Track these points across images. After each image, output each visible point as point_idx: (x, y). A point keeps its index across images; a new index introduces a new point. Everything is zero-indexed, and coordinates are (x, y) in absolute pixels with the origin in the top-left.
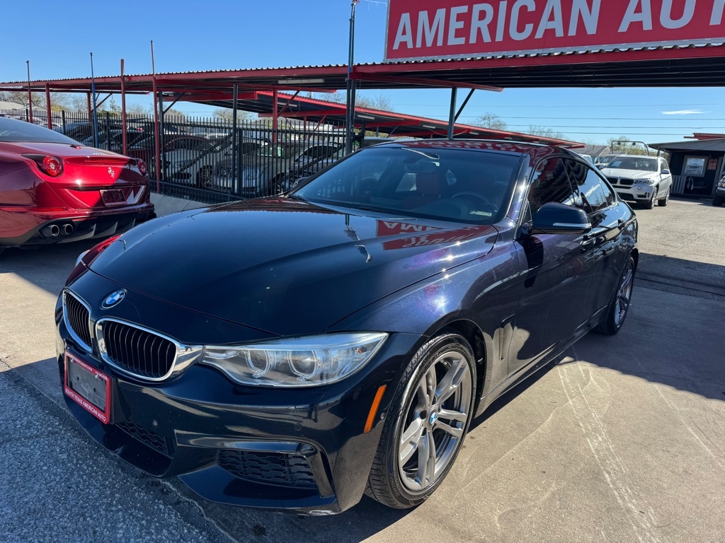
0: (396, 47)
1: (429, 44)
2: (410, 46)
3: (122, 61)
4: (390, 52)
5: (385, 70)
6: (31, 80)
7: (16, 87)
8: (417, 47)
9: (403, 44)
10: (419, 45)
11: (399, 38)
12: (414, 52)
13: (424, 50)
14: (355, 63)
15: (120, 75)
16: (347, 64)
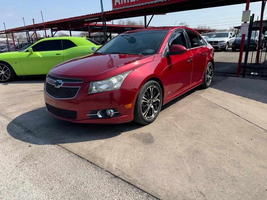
0: (115, 4)
1: (125, 2)
2: (119, 4)
3: (33, 19)
4: (114, 7)
5: (113, 13)
6: (6, 29)
7: (2, 33)
8: (122, 4)
9: (117, 3)
10: (122, 3)
11: (116, 2)
12: (121, 5)
13: (124, 5)
14: (104, 11)
15: (33, 24)
16: (101, 12)
